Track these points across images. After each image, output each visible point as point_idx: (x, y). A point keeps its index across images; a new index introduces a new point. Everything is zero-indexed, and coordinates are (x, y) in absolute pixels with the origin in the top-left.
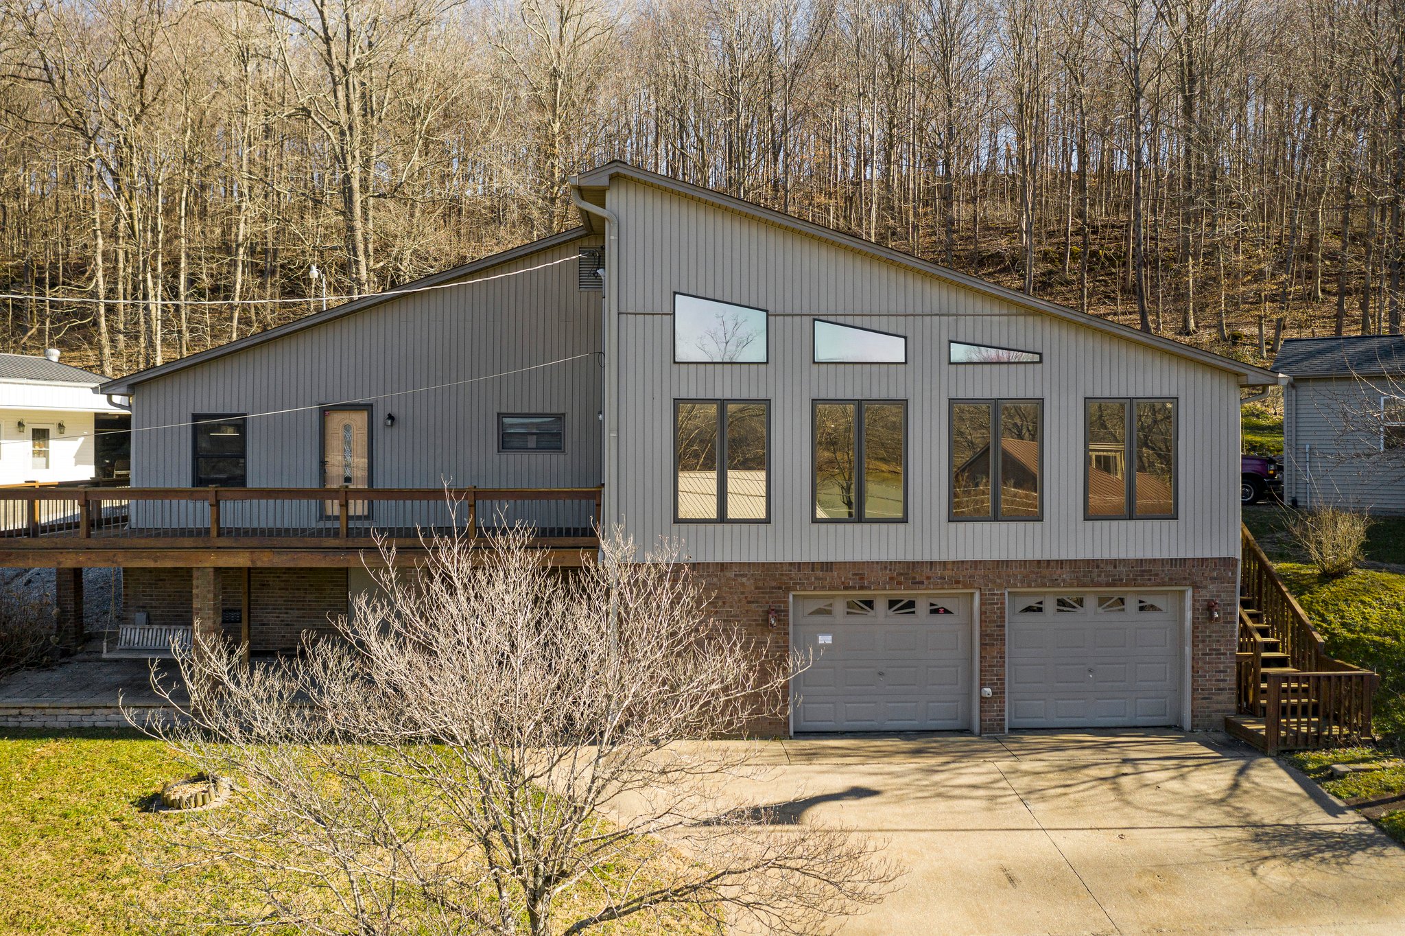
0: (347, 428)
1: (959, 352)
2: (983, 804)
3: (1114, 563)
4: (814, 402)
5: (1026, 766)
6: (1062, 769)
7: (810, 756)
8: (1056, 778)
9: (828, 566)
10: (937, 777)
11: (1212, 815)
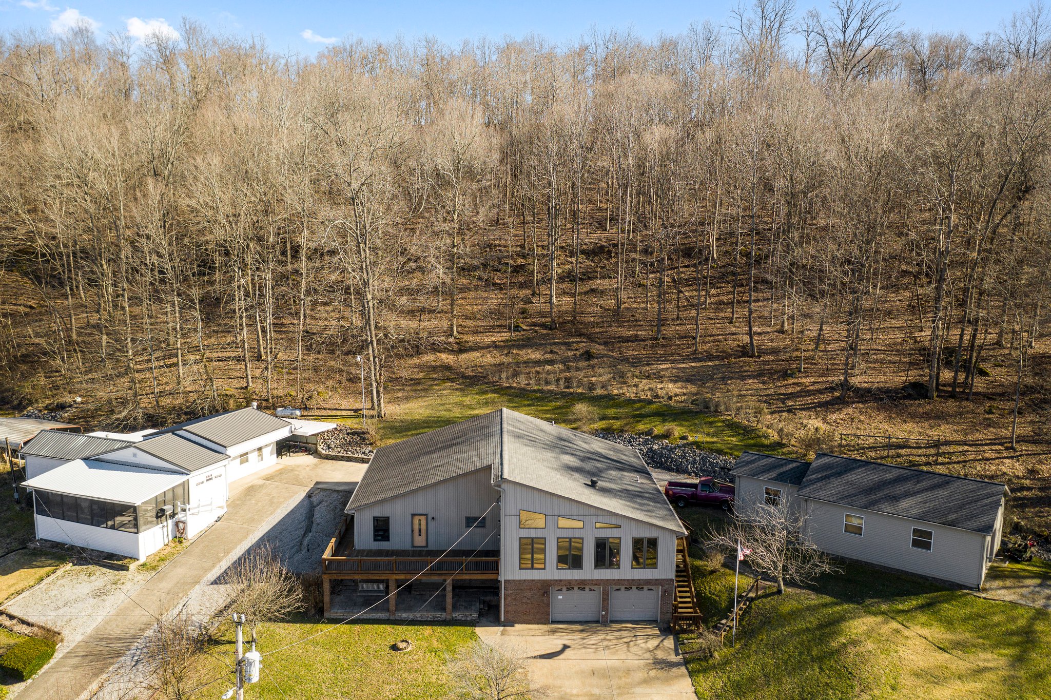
0: (420, 520)
1: (598, 525)
2: (593, 650)
3: (640, 580)
4: (558, 538)
5: (609, 637)
6: (617, 639)
7: (554, 632)
8: (615, 642)
9: (561, 581)
10: (585, 641)
11: (648, 655)
